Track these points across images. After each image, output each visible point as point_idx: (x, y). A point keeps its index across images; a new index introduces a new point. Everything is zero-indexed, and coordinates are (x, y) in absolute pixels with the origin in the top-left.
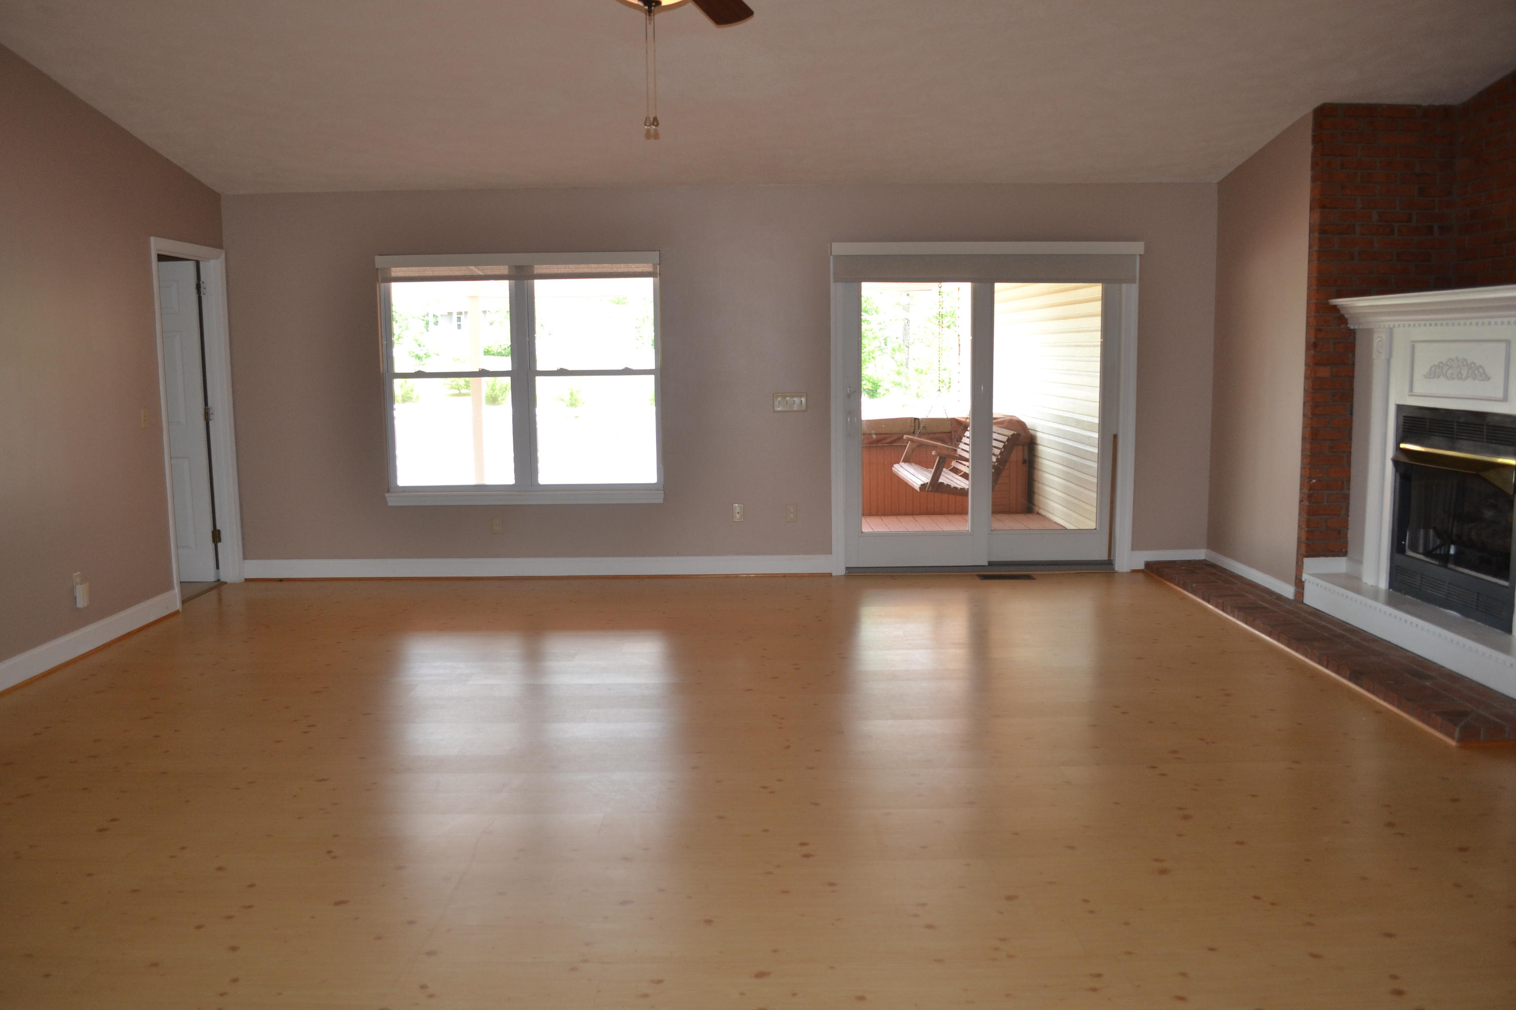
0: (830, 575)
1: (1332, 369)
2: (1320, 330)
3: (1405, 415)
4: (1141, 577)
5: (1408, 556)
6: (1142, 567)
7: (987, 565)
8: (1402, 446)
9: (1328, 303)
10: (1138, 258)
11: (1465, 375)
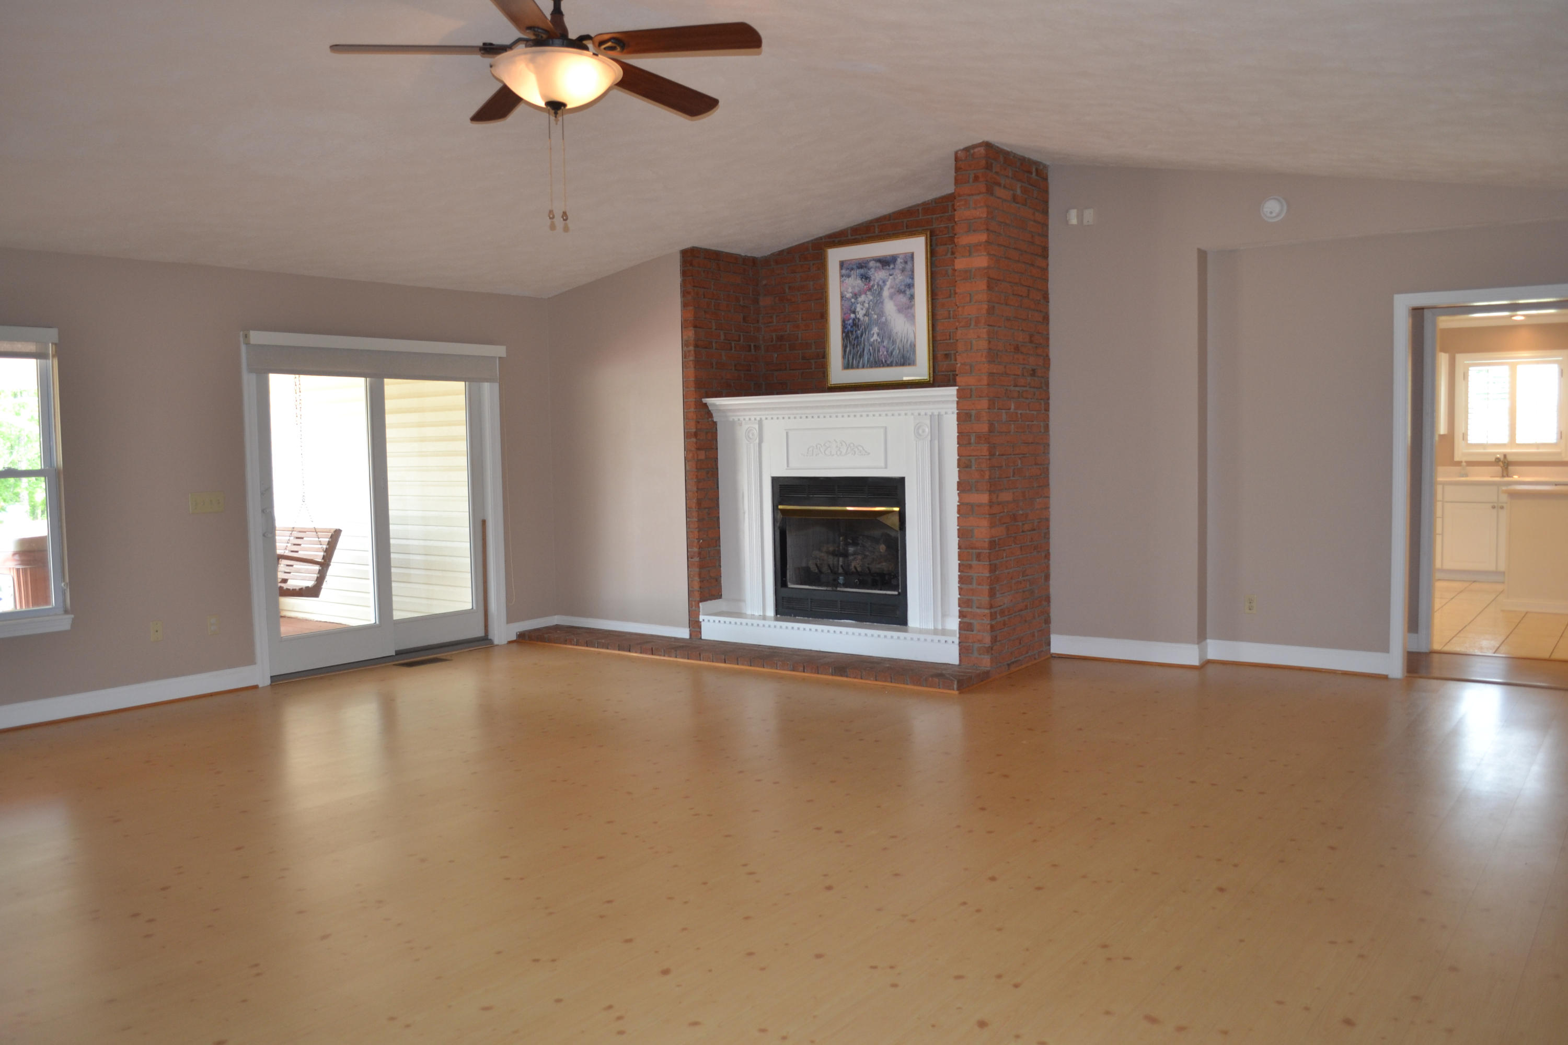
0: (256, 687)
1: (706, 452)
2: (698, 422)
3: (780, 484)
4: (514, 646)
5: (790, 588)
6: (514, 638)
7: (394, 654)
8: (780, 507)
9: (702, 401)
10: (498, 359)
11: (844, 451)
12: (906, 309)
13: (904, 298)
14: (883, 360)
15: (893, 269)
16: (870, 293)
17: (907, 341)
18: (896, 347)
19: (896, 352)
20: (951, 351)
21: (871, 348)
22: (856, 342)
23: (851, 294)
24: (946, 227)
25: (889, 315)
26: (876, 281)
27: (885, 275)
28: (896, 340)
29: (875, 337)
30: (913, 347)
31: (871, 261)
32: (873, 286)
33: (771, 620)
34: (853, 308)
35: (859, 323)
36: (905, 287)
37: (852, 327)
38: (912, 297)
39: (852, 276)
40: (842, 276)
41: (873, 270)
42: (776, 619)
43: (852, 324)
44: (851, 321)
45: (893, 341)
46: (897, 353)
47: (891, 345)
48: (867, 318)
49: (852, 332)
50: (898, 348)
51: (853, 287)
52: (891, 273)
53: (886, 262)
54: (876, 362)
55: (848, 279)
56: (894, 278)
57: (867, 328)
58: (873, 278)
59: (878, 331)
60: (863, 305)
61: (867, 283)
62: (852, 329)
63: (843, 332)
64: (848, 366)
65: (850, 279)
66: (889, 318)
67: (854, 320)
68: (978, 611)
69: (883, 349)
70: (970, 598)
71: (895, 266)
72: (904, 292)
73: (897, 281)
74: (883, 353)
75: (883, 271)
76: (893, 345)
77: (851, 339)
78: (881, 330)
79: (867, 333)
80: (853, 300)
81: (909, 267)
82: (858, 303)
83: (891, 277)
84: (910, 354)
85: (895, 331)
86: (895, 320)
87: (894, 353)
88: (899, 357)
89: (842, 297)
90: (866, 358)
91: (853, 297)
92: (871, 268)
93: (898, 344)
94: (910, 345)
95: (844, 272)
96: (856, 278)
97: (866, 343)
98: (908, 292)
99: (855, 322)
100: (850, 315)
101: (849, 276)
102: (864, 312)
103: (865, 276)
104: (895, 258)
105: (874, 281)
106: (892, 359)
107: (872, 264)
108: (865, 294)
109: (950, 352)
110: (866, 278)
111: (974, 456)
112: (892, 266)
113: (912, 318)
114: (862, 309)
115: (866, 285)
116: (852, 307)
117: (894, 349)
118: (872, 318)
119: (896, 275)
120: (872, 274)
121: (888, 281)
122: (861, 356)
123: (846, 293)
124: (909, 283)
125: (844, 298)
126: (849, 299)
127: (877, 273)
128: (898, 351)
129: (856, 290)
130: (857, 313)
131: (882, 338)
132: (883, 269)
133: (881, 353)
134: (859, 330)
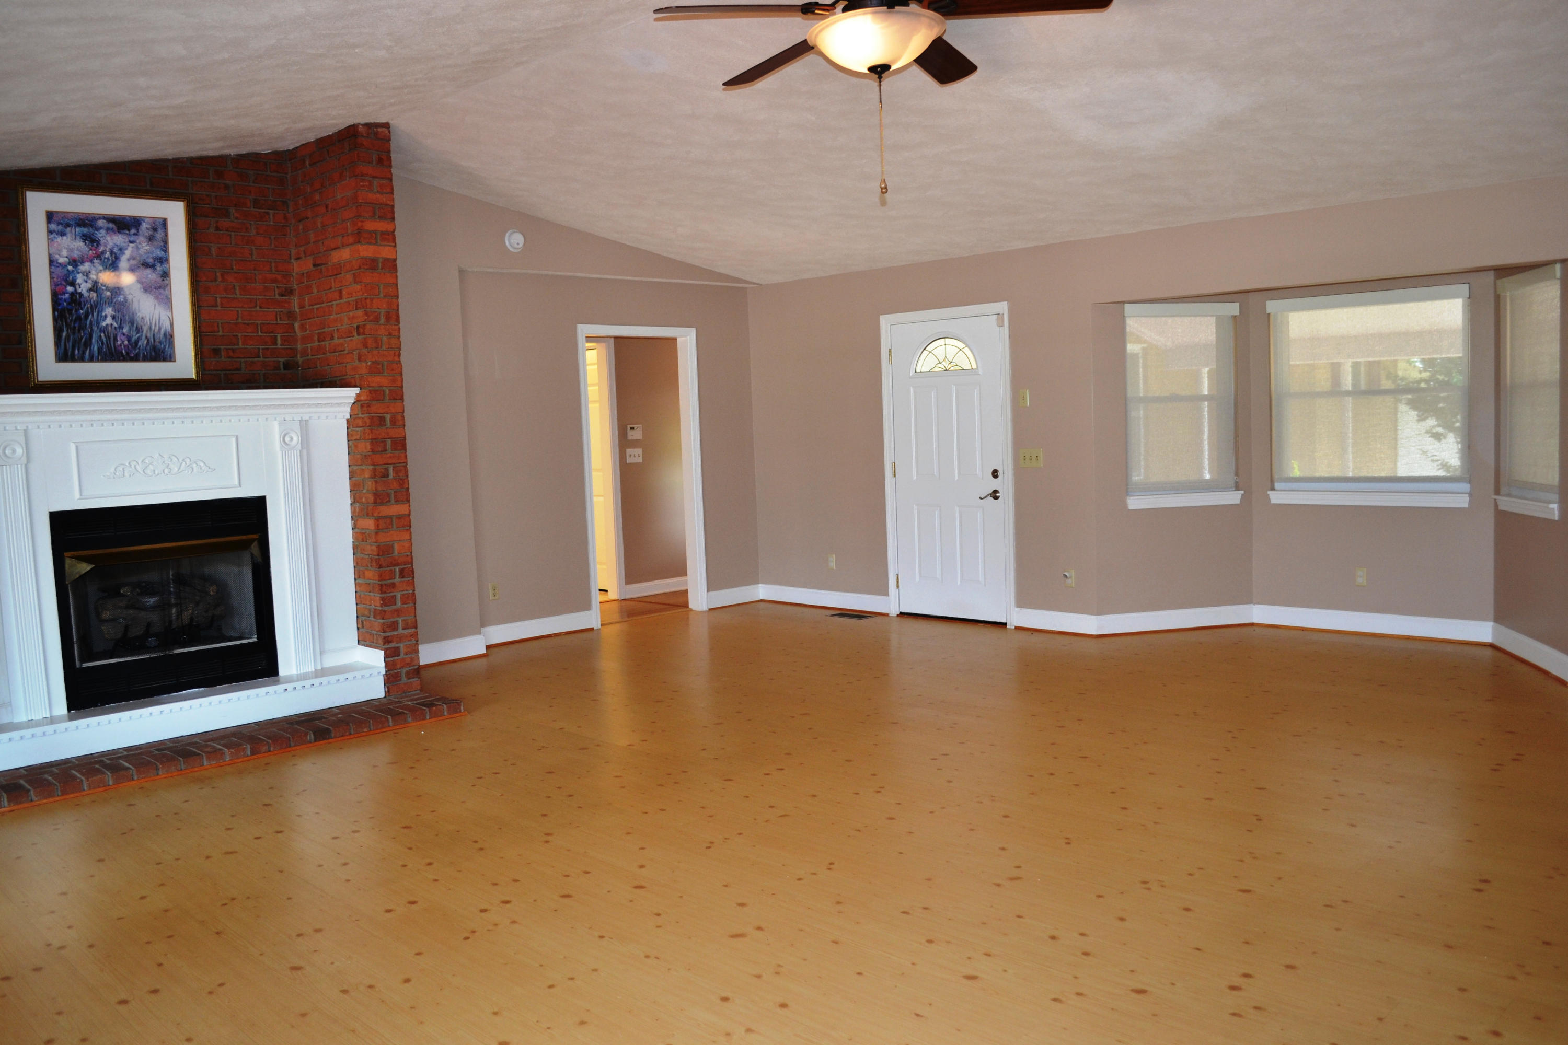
3: (60, 521)
5: (84, 668)
8: (68, 553)
11: (175, 469)
12: (155, 288)
13: (154, 274)
14: (124, 351)
15: (135, 234)
16: (98, 261)
17: (160, 329)
18: (142, 335)
19: (143, 343)
20: (221, 345)
21: (102, 335)
22: (77, 325)
23: (66, 260)
24: (208, 196)
25: (130, 293)
26: (109, 247)
27: (123, 240)
28: (141, 326)
29: (109, 321)
30: (168, 337)
31: (100, 218)
32: (103, 253)
33: (65, 721)
34: (71, 277)
35: (83, 300)
36: (155, 261)
37: (69, 304)
38: (166, 275)
39: (69, 235)
40: (50, 232)
41: (103, 232)
42: (71, 718)
43: (69, 300)
44: (67, 296)
45: (137, 327)
46: (145, 345)
47: (135, 333)
48: (94, 295)
49: (70, 311)
50: (146, 337)
51: (70, 250)
52: (132, 239)
53: (123, 225)
54: (111, 353)
55: (60, 238)
56: (137, 247)
57: (96, 307)
58: (103, 241)
59: (113, 313)
60: (87, 276)
61: (94, 248)
62: (69, 307)
63: (54, 309)
64: (63, 356)
65: (65, 238)
66: (130, 297)
67: (72, 294)
68: (405, 632)
69: (123, 338)
70: (395, 620)
71: (138, 232)
72: (153, 267)
73: (142, 251)
74: (123, 342)
75: (120, 235)
76: (137, 333)
77: (69, 321)
78: (118, 312)
79: (95, 314)
80: (70, 268)
81: (159, 235)
82: (79, 273)
83: (131, 245)
84: (165, 346)
85: (140, 315)
86: (139, 301)
87: (140, 344)
88: (148, 348)
89: (52, 262)
90: (96, 348)
91: (69, 263)
92: (101, 228)
93: (145, 332)
94: (165, 335)
95: (53, 226)
96: (75, 238)
97: (95, 328)
98: (159, 268)
99: (74, 298)
100: (66, 287)
101: (63, 234)
102: (89, 285)
103: (91, 238)
104: (138, 220)
105: (105, 246)
106: (137, 351)
107: (101, 223)
108: (91, 261)
109: (219, 347)
110: (90, 240)
111: (391, 464)
112: (133, 231)
113: (167, 302)
114: (86, 282)
115: (91, 250)
116: (69, 277)
117: (139, 339)
118: (103, 296)
119: (140, 243)
120: (102, 237)
121: (126, 249)
122: (88, 343)
123: (57, 256)
124: (160, 255)
125: (55, 263)
126: (63, 266)
127: (110, 236)
128: (145, 342)
129: (76, 254)
130: (77, 287)
131: (121, 322)
132: (118, 232)
133: (119, 343)
134: (82, 309)
